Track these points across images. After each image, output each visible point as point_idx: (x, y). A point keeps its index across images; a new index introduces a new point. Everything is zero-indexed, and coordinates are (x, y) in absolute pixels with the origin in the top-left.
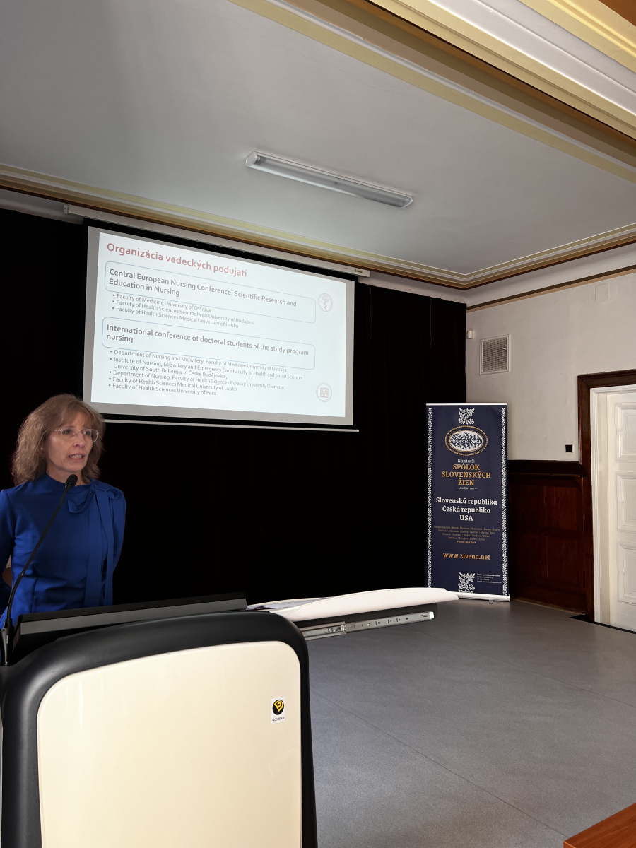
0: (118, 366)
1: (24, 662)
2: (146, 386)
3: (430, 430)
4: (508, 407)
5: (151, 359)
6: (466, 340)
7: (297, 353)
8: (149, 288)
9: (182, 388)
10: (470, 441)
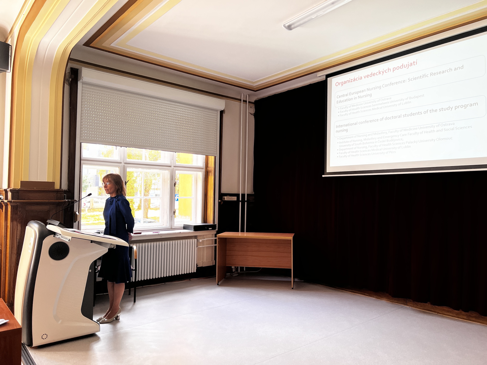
2: (355, 154)
5: (357, 138)
7: (465, 106)
8: (355, 98)
9: (374, 152)
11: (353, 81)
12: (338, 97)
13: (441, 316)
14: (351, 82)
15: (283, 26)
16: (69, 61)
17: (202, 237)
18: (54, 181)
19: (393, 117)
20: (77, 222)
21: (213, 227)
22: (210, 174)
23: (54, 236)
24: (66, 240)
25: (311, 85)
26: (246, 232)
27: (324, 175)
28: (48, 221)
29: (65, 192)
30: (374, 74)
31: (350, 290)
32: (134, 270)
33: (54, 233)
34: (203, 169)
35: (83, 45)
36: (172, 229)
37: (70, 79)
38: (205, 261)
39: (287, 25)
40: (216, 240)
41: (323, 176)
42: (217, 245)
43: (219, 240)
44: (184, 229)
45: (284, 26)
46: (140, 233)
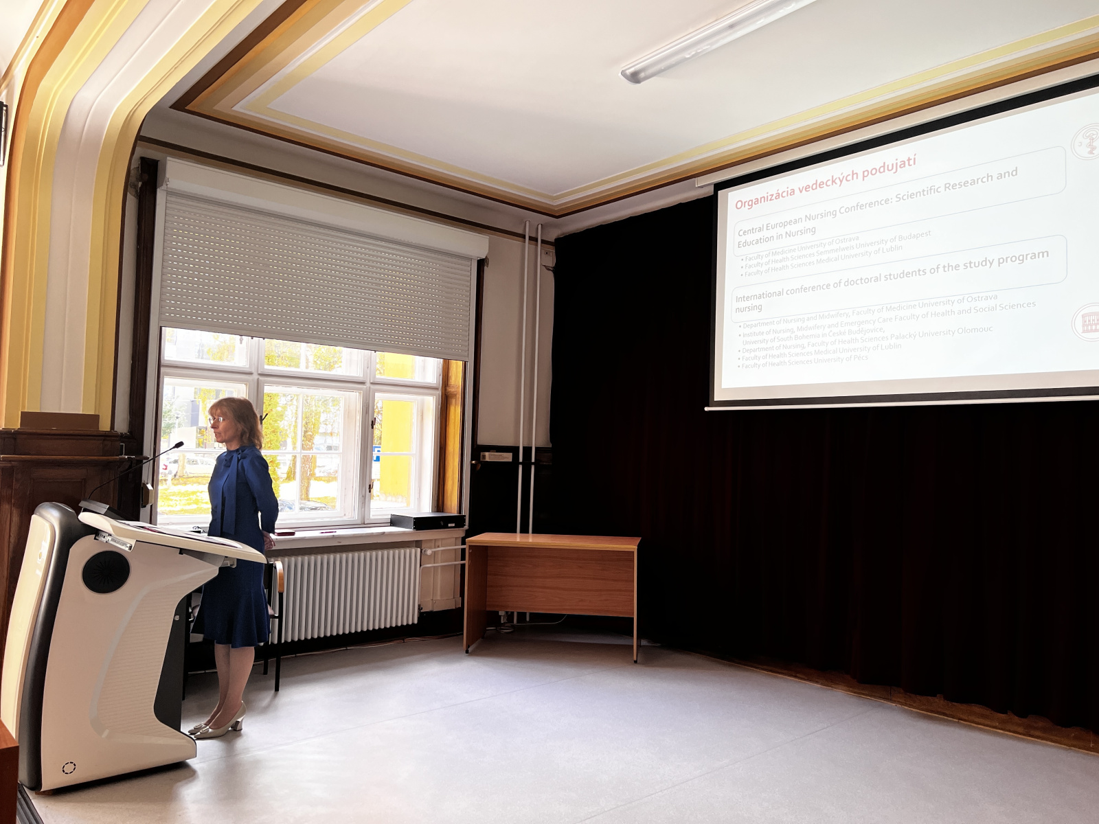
0: (747, 343)
2: (776, 360)
5: (782, 326)
8: (779, 237)
9: (820, 357)
11: (774, 197)
12: (741, 233)
13: (965, 726)
14: (771, 200)
15: (620, 74)
16: (138, 142)
17: (433, 544)
18: (97, 413)
19: (861, 279)
20: (148, 507)
21: (458, 521)
22: (454, 401)
23: (95, 539)
24: (123, 547)
25: (680, 204)
26: (533, 533)
27: (708, 406)
28: (83, 504)
29: (122, 437)
30: (821, 185)
31: (765, 667)
32: (276, 617)
33: (96, 532)
34: (436, 389)
35: (170, 107)
36: (364, 525)
37: (140, 184)
38: (439, 598)
39: (628, 72)
40: (463, 551)
41: (706, 409)
42: (466, 562)
43: (471, 551)
44: (391, 526)
45: (623, 73)
46: (293, 534)
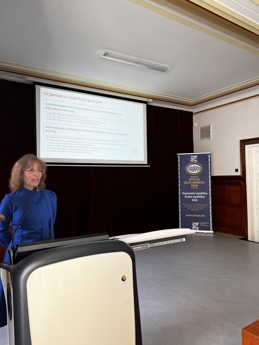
0: (51, 143)
1: (20, 263)
2: (62, 150)
3: (179, 165)
4: (211, 154)
5: (64, 139)
6: (193, 127)
7: (124, 135)
8: (62, 110)
9: (77, 151)
10: (196, 169)
11: (59, 96)
12: (47, 104)
19: (88, 130)
